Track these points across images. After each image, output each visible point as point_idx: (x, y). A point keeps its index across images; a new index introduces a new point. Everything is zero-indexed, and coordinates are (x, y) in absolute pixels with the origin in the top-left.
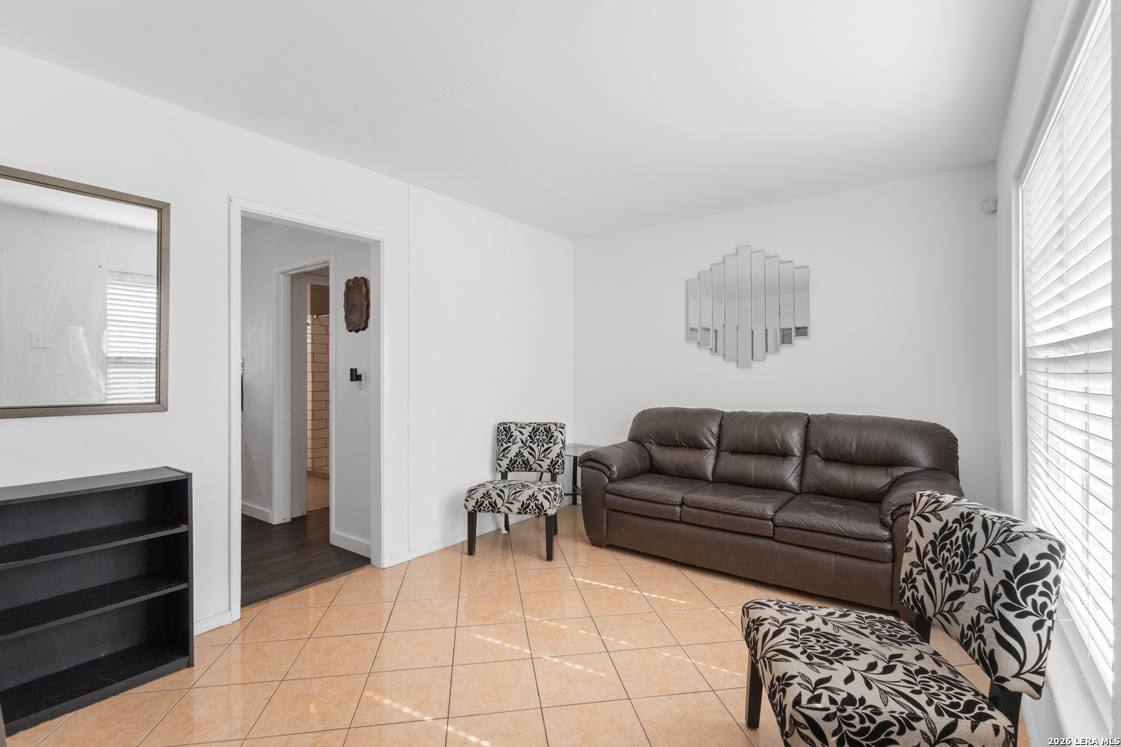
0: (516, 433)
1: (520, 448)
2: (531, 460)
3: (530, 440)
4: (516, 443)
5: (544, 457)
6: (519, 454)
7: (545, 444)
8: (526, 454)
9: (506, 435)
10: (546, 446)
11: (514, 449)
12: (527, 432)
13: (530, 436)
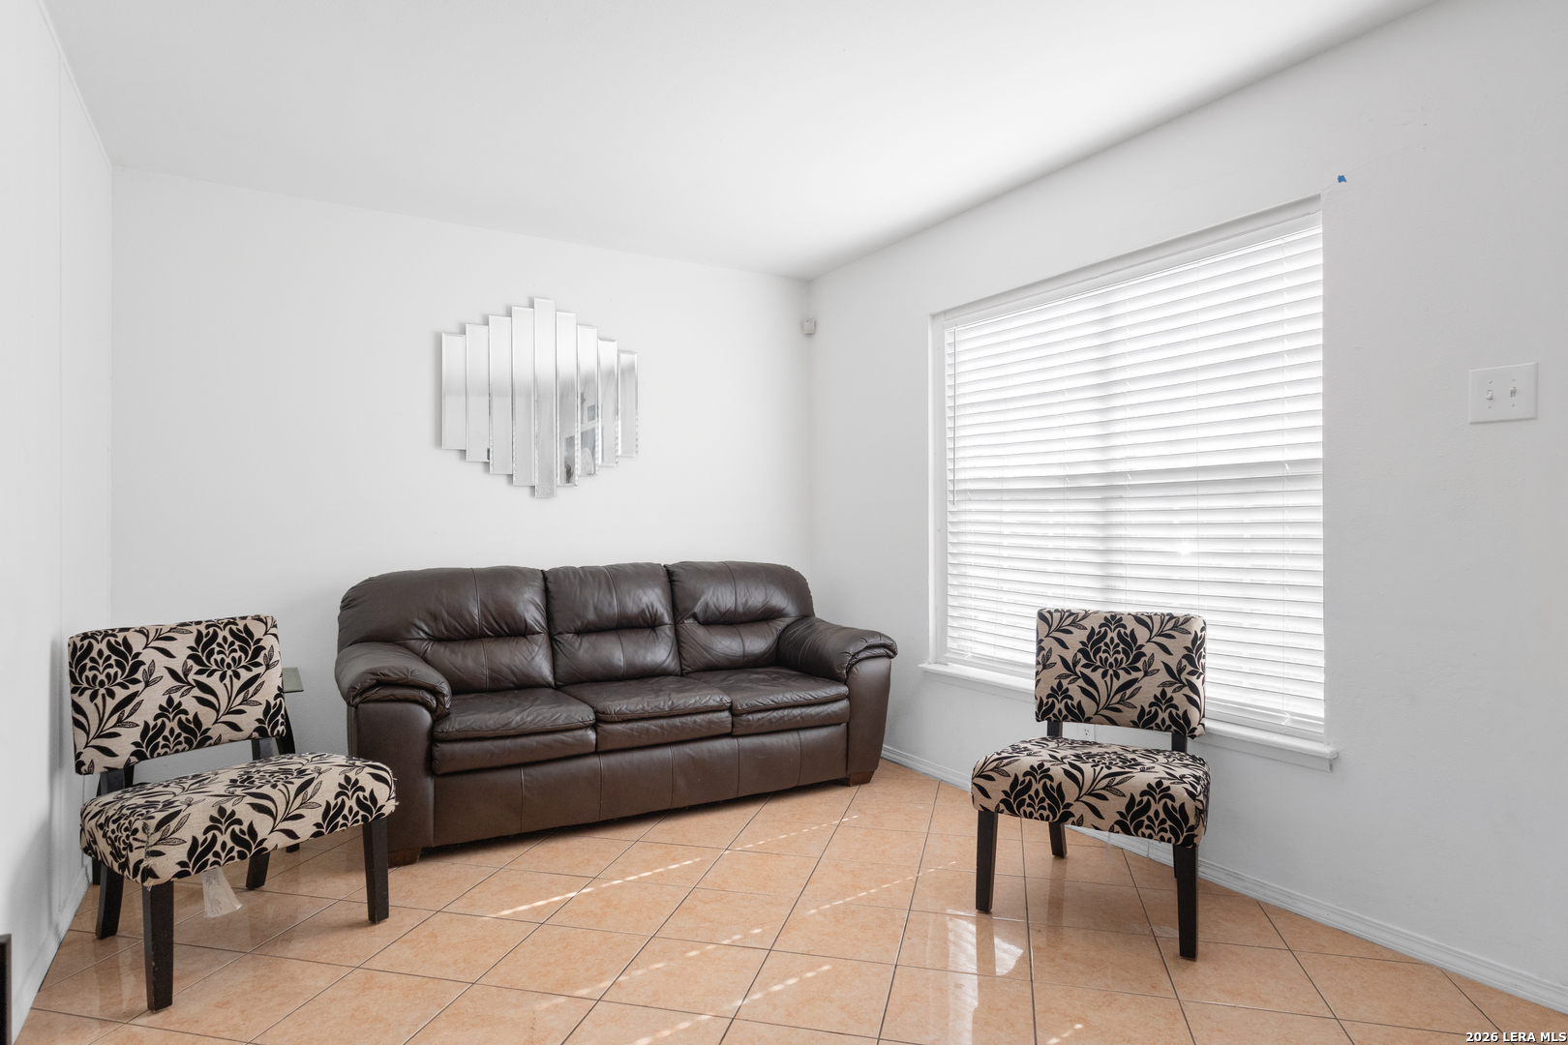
0: (148, 656)
1: (169, 691)
2: (207, 716)
3: (196, 668)
4: (155, 682)
5: (244, 701)
6: (170, 708)
7: (242, 671)
8: (190, 704)
9: (120, 665)
10: (245, 675)
11: (152, 700)
12: (182, 647)
13: (194, 658)
